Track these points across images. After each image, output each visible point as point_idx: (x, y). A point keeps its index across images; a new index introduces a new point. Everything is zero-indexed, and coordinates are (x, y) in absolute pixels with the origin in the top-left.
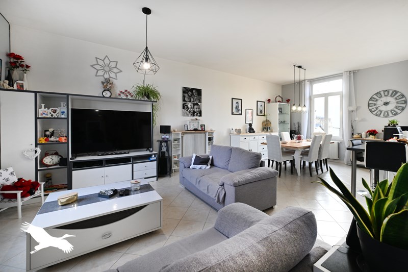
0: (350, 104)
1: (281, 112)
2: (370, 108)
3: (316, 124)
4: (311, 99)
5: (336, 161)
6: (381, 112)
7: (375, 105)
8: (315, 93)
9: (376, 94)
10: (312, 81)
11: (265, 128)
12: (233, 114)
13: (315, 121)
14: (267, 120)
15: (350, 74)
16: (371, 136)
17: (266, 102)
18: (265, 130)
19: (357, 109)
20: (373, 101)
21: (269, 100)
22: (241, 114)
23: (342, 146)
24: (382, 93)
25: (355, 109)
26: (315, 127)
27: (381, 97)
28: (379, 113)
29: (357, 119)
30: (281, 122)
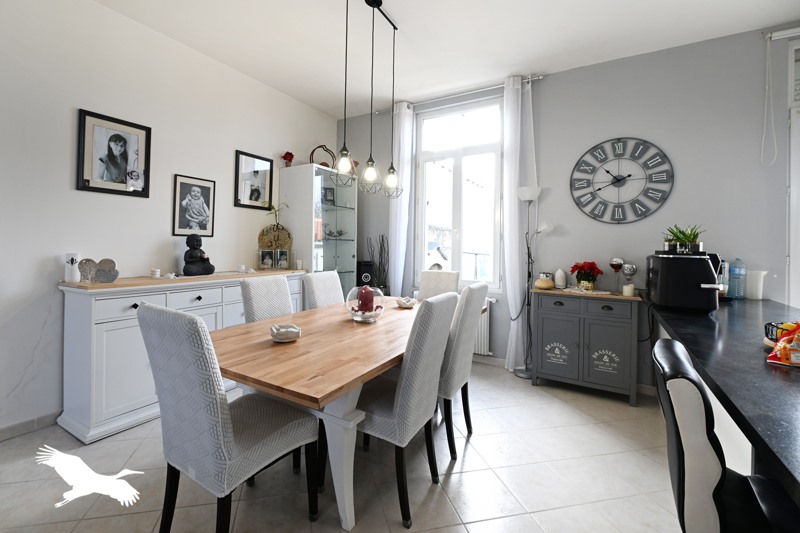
0: (522, 180)
1: (333, 202)
2: (577, 194)
3: (430, 244)
4: (415, 164)
5: (485, 361)
6: (605, 204)
7: (589, 183)
8: (427, 146)
9: (592, 151)
10: (419, 108)
11: (270, 254)
12: (82, 185)
13: (428, 237)
14: (278, 228)
15: (523, 84)
16: (584, 283)
17: (279, 163)
18: (269, 261)
19: (540, 198)
20: (585, 171)
21: (288, 157)
22: (144, 193)
23: (499, 313)
24: (608, 147)
25: (536, 197)
26: (427, 251)
27: (604, 160)
28: (601, 207)
29: (543, 227)
30: (330, 234)
